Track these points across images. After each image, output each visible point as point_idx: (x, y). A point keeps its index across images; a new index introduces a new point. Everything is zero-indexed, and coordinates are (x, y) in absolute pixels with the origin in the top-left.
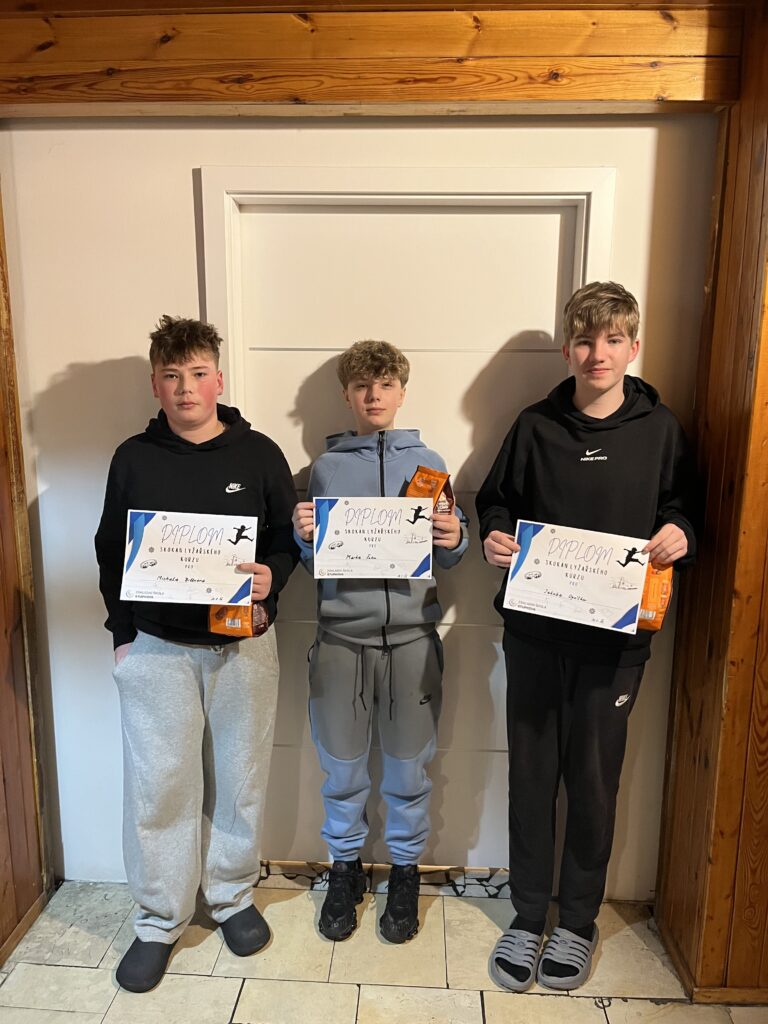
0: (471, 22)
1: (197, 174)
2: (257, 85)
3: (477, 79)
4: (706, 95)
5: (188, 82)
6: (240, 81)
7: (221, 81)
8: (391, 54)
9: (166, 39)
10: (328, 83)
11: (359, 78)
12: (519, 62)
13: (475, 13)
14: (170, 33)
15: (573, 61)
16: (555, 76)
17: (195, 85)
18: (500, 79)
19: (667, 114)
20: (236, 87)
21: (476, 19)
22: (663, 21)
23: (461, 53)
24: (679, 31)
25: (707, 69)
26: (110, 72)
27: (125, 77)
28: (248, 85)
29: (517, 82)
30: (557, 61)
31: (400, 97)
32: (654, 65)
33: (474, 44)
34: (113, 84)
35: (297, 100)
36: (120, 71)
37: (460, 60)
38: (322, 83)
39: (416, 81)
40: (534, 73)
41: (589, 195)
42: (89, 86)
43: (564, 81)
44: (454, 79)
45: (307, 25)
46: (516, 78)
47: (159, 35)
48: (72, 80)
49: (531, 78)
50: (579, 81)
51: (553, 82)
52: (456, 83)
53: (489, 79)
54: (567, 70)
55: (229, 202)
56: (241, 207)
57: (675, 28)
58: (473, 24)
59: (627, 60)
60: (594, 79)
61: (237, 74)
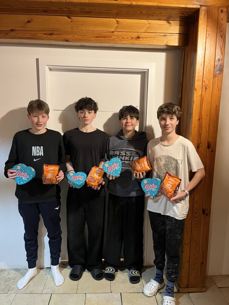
0: (116, 21)
1: (37, 60)
2: (55, 36)
3: (118, 37)
4: (179, 44)
5: (36, 34)
6: (50, 34)
7: (45, 34)
8: (93, 29)
9: (29, 22)
10: (76, 36)
11: (85, 35)
12: (129, 33)
13: (117, 19)
14: (30, 20)
15: (143, 34)
16: (139, 38)
17: (37, 35)
18: (124, 38)
19: (168, 49)
20: (49, 36)
22: (167, 24)
23: (113, 30)
25: (179, 37)
26: (12, 30)
27: (17, 32)
28: (53, 36)
30: (139, 34)
31: (96, 41)
32: (165, 36)
33: (117, 28)
34: (13, 34)
35: (67, 41)
36: (15, 30)
37: (113, 32)
38: (74, 36)
39: (101, 37)
40: (133, 37)
41: (148, 70)
42: (6, 34)
43: (141, 39)
44: (111, 37)
45: (70, 20)
46: (128, 38)
47: (27, 21)
49: (132, 38)
50: (145, 39)
51: (138, 39)
53: (121, 37)
54: (142, 36)
55: (47, 68)
56: (50, 69)
57: (170, 26)
59: (158, 34)
60: (149, 39)
61: (50, 32)
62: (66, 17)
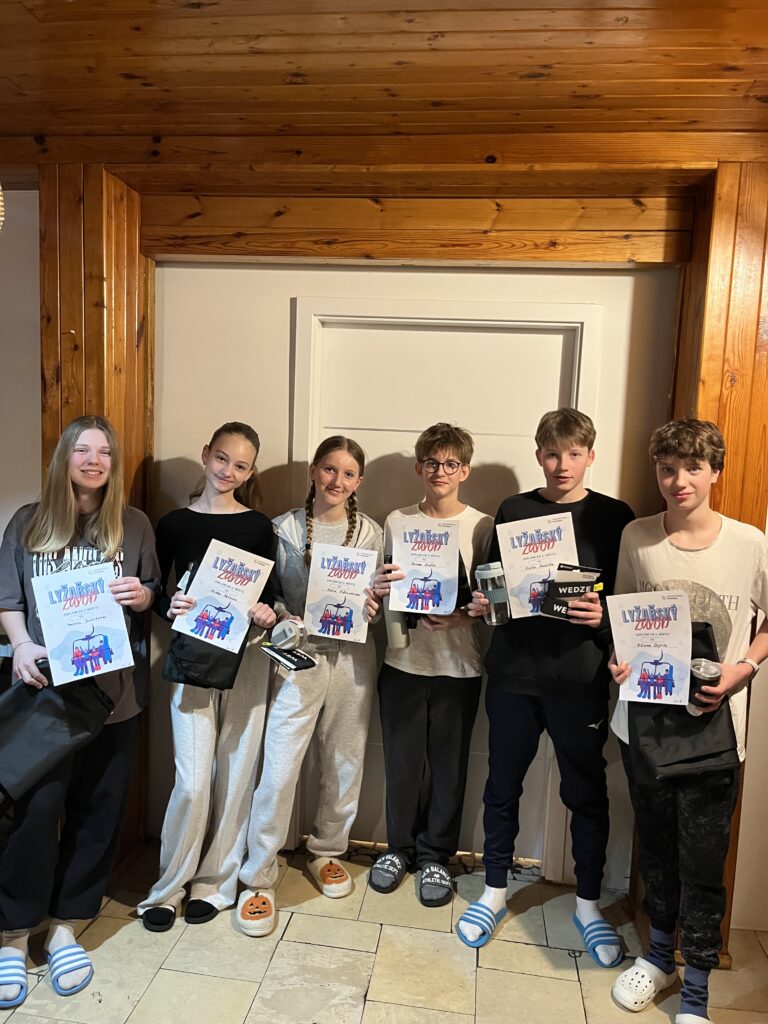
0: (494, 207)
1: (293, 301)
2: (340, 246)
3: (497, 245)
4: (665, 258)
5: (293, 243)
6: (329, 243)
7: (316, 243)
8: (436, 227)
9: (279, 214)
10: (391, 245)
11: (412, 243)
12: (528, 235)
13: (498, 200)
14: (282, 209)
15: (566, 234)
16: (554, 244)
17: (299, 245)
18: (514, 245)
19: (639, 269)
20: (325, 247)
21: (498, 205)
22: (634, 206)
23: (486, 226)
24: (646, 213)
25: (666, 240)
26: (239, 235)
27: (248, 239)
28: (334, 246)
29: (526, 248)
30: (556, 234)
31: (440, 256)
32: (627, 237)
33: (495, 221)
34: (241, 243)
35: (368, 257)
36: (246, 234)
37: (485, 232)
38: (387, 246)
39: (453, 245)
40: (538, 242)
41: (582, 324)
42: (223, 244)
43: (561, 248)
44: (481, 245)
45: (378, 206)
46: (525, 245)
47: (275, 211)
48: (212, 240)
49: (536, 245)
50: (571, 248)
51: (552, 248)
52: (482, 247)
53: (506, 245)
54: (563, 240)
55: (315, 321)
56: (323, 324)
57: (643, 211)
58: (495, 207)
59: (607, 234)
60: (582, 246)
61: (328, 238)
62: (368, 201)
